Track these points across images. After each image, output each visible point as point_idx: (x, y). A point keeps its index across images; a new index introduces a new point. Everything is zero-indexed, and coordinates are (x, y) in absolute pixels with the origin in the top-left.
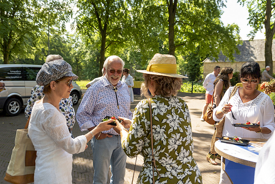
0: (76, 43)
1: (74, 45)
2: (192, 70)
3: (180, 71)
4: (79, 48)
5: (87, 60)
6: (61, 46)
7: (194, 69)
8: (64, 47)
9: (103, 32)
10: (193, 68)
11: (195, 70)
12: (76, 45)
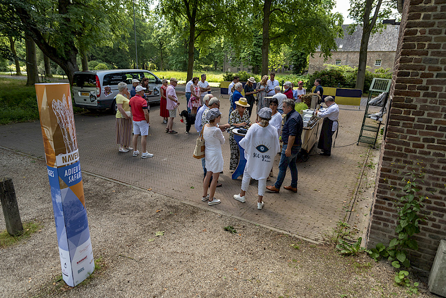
0: (159, 22)
1: (157, 25)
2: (297, 60)
3: (284, 61)
4: (163, 29)
5: (173, 46)
6: (141, 26)
7: (300, 59)
8: (144, 27)
9: (192, 20)
10: (298, 58)
11: (301, 61)
12: (159, 24)
